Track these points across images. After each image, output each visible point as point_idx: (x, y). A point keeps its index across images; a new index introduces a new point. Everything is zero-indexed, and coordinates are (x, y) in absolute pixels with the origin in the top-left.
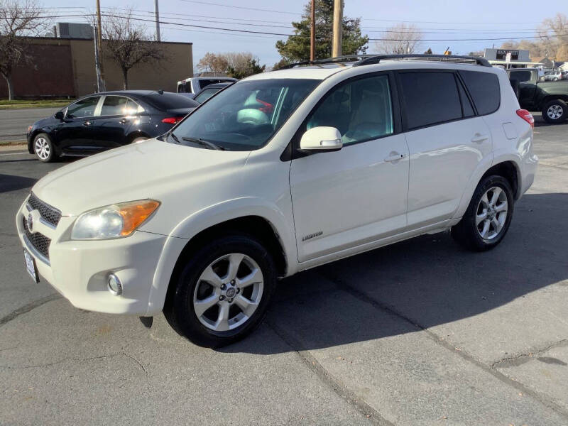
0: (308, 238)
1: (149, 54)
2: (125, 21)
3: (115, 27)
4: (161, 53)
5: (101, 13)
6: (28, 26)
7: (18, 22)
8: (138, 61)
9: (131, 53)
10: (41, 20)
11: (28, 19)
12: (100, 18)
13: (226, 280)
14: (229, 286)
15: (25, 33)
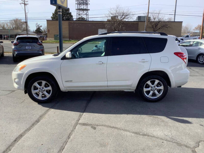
0: (67, 81)
1: (164, 26)
2: (157, 15)
3: (153, 17)
4: (169, 25)
5: (149, 12)
6: (126, 18)
7: (123, 17)
8: (159, 29)
9: (158, 26)
10: (130, 16)
11: (126, 16)
12: (148, 14)
13: (41, 87)
14: (41, 88)
15: (125, 20)
